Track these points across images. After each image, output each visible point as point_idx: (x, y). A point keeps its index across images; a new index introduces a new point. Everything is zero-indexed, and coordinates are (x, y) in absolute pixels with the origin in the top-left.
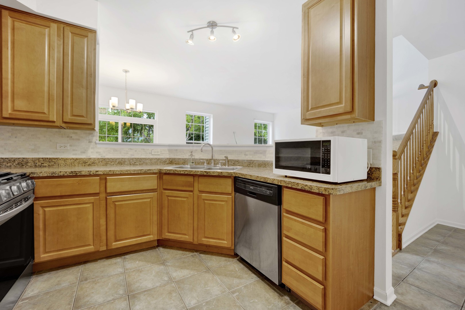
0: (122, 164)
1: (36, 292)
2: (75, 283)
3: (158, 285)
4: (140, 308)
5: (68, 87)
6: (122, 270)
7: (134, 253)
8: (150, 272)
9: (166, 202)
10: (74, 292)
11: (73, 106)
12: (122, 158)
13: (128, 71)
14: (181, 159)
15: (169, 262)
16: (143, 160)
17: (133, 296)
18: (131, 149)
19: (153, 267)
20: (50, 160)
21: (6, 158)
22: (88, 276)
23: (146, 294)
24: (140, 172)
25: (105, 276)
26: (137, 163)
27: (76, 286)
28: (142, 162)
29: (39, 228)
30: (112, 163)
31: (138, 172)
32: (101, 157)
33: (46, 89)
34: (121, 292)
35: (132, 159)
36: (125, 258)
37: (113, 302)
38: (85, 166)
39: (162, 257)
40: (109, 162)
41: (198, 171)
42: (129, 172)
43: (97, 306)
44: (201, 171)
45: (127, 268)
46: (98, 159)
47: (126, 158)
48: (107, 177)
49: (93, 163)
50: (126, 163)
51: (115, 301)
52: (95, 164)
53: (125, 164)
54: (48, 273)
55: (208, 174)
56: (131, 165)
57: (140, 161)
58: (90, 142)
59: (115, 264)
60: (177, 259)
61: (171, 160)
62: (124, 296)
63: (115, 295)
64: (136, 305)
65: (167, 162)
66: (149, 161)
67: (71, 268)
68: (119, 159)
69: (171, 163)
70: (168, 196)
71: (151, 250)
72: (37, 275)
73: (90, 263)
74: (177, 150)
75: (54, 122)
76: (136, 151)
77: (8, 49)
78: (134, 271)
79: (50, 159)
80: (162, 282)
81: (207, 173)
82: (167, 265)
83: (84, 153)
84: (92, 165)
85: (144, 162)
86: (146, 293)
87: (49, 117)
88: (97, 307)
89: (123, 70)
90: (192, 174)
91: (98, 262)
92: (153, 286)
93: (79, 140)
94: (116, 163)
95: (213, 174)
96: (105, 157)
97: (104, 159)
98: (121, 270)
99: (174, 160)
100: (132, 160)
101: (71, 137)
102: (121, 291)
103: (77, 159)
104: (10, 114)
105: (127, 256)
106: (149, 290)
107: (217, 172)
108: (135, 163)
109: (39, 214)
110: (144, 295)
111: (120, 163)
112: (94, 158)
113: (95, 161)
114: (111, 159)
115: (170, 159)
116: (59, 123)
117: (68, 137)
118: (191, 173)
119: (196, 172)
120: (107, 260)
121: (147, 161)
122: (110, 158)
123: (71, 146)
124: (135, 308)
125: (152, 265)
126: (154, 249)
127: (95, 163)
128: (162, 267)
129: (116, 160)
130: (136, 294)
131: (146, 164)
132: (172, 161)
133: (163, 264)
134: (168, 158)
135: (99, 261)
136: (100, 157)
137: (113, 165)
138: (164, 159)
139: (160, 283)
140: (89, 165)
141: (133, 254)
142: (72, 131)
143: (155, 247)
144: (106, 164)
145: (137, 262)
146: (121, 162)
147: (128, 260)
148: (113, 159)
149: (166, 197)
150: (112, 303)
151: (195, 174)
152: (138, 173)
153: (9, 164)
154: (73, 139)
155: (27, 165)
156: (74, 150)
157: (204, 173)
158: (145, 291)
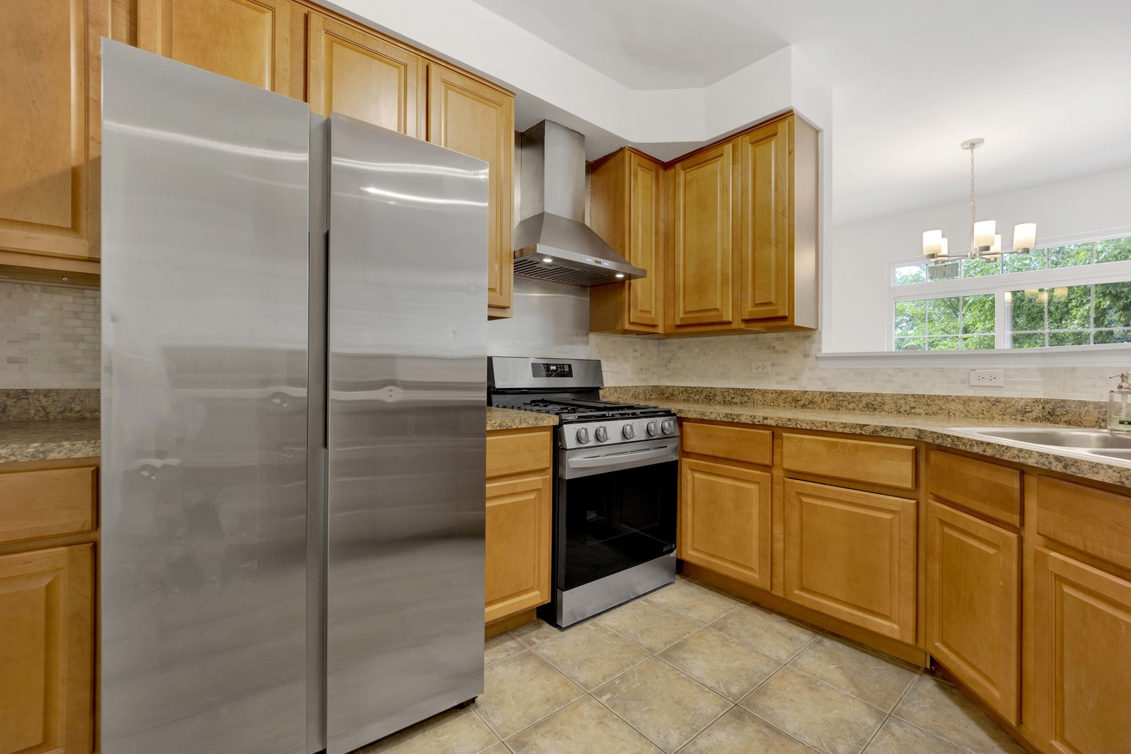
0: (875, 409)
1: (663, 600)
2: (705, 623)
3: (807, 741)
4: (721, 742)
5: (747, 251)
6: (785, 658)
7: (848, 646)
8: (829, 704)
9: (938, 540)
10: (689, 633)
11: (755, 285)
12: (877, 395)
13: (981, 141)
14: (1091, 407)
15: (902, 727)
16: (937, 402)
17: (741, 713)
18: (901, 370)
19: (850, 701)
20: (742, 392)
21: (694, 387)
22: (730, 626)
23: (763, 733)
24: (858, 431)
25: (750, 644)
26: (918, 411)
27: (699, 627)
28: (935, 409)
29: (687, 505)
30: (852, 406)
31: (853, 431)
32: (828, 388)
33: (719, 267)
34: (735, 689)
35: (905, 397)
36: (819, 643)
37: (705, 692)
38: (795, 407)
39: (903, 703)
40: (845, 403)
41: (1030, 453)
42: (830, 428)
43: (684, 675)
44: (1041, 455)
45: (799, 661)
46: (821, 393)
47: (886, 395)
48: (784, 434)
49: (811, 402)
50: (886, 408)
51: (709, 692)
52: (815, 406)
53: (883, 410)
54: (699, 587)
55: (1068, 472)
56: (900, 413)
57: (928, 405)
58: (806, 356)
59: (791, 639)
60: (939, 740)
61: (1048, 407)
62: (730, 699)
63: (721, 686)
64: (725, 731)
65: (1034, 415)
66: (961, 407)
67: (727, 598)
68: (868, 395)
69: (1052, 419)
70: (943, 523)
71: (897, 668)
72: (688, 582)
73: (758, 609)
74: (1074, 370)
75: (729, 323)
76: (916, 375)
77: (680, 220)
78: (803, 676)
79: (743, 390)
80: (825, 745)
81: (1065, 467)
82: (888, 726)
83: (795, 379)
84: (809, 406)
85: (941, 409)
86: (765, 730)
87: (722, 315)
88: (682, 677)
89: (962, 145)
90: (1006, 459)
91: (770, 616)
92: (796, 734)
93: (786, 352)
94: (861, 406)
95: (1090, 476)
96: (836, 389)
97: (834, 395)
98: (783, 656)
99: (1062, 407)
100: (903, 401)
101: (774, 348)
102: (737, 687)
103: (782, 392)
104: (682, 319)
105: (828, 643)
106: (779, 733)
107: (1110, 467)
108: (912, 408)
109: (687, 480)
110: (758, 731)
111: (870, 406)
112: (813, 392)
113: (815, 397)
114: (849, 394)
115: (1047, 402)
116: (737, 324)
117: (769, 348)
118: (1006, 457)
119: (1021, 455)
120: (787, 623)
121: (953, 406)
122: (847, 393)
123: (773, 365)
124: (716, 732)
125: (854, 696)
126: (907, 672)
127: (814, 404)
128: (870, 721)
129: (861, 397)
130: (751, 715)
131: (949, 416)
132: (1054, 410)
133: (885, 718)
134: (1037, 401)
135: (774, 615)
136: (825, 389)
137: (854, 409)
138: (1022, 403)
139: (815, 743)
140: (804, 406)
141: (846, 647)
142: (774, 335)
143: (918, 668)
144: (837, 408)
145: (832, 667)
146: (873, 405)
147: (821, 650)
148: (853, 396)
149: (937, 523)
150: (703, 691)
151: (1017, 460)
152: (854, 434)
153: (697, 397)
154: (777, 352)
155: (716, 400)
156: (778, 374)
157: (1055, 463)
158: (768, 726)
